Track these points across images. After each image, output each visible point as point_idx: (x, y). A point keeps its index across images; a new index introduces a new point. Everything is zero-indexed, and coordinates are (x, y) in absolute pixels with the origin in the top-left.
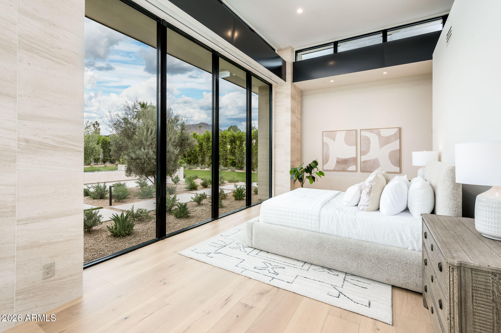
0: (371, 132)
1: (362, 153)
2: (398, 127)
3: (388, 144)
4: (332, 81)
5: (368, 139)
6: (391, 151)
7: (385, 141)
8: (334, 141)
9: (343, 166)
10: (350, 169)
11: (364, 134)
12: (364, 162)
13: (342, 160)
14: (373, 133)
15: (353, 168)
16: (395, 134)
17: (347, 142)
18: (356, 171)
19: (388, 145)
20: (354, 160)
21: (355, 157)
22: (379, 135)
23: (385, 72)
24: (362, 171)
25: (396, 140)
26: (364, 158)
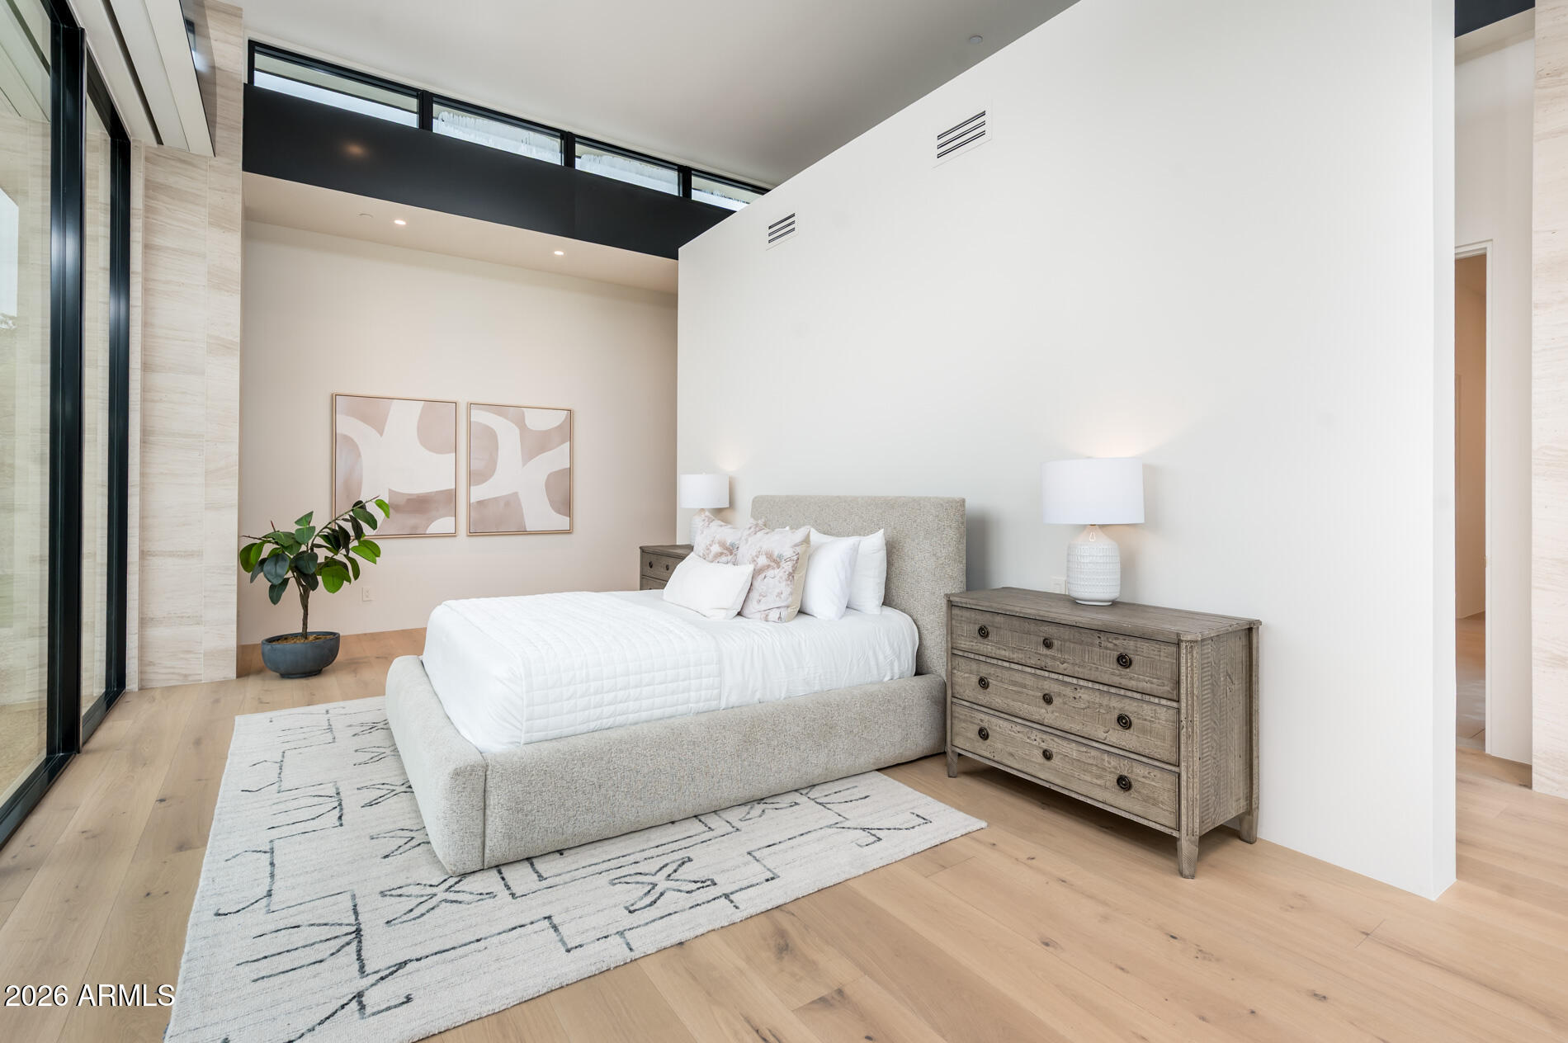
0: (500, 414)
1: (475, 477)
2: (568, 408)
3: (544, 452)
4: (400, 222)
5: (491, 436)
6: (551, 471)
7: (537, 445)
8: (381, 435)
9: (411, 521)
10: (434, 528)
11: (479, 416)
12: (480, 503)
13: (409, 501)
14: (507, 419)
15: (443, 524)
16: (560, 427)
17: (427, 437)
18: (453, 535)
19: (545, 454)
20: (449, 499)
21: (452, 490)
22: (521, 423)
23: (561, 249)
24: (472, 534)
25: (563, 442)
26: (480, 492)
